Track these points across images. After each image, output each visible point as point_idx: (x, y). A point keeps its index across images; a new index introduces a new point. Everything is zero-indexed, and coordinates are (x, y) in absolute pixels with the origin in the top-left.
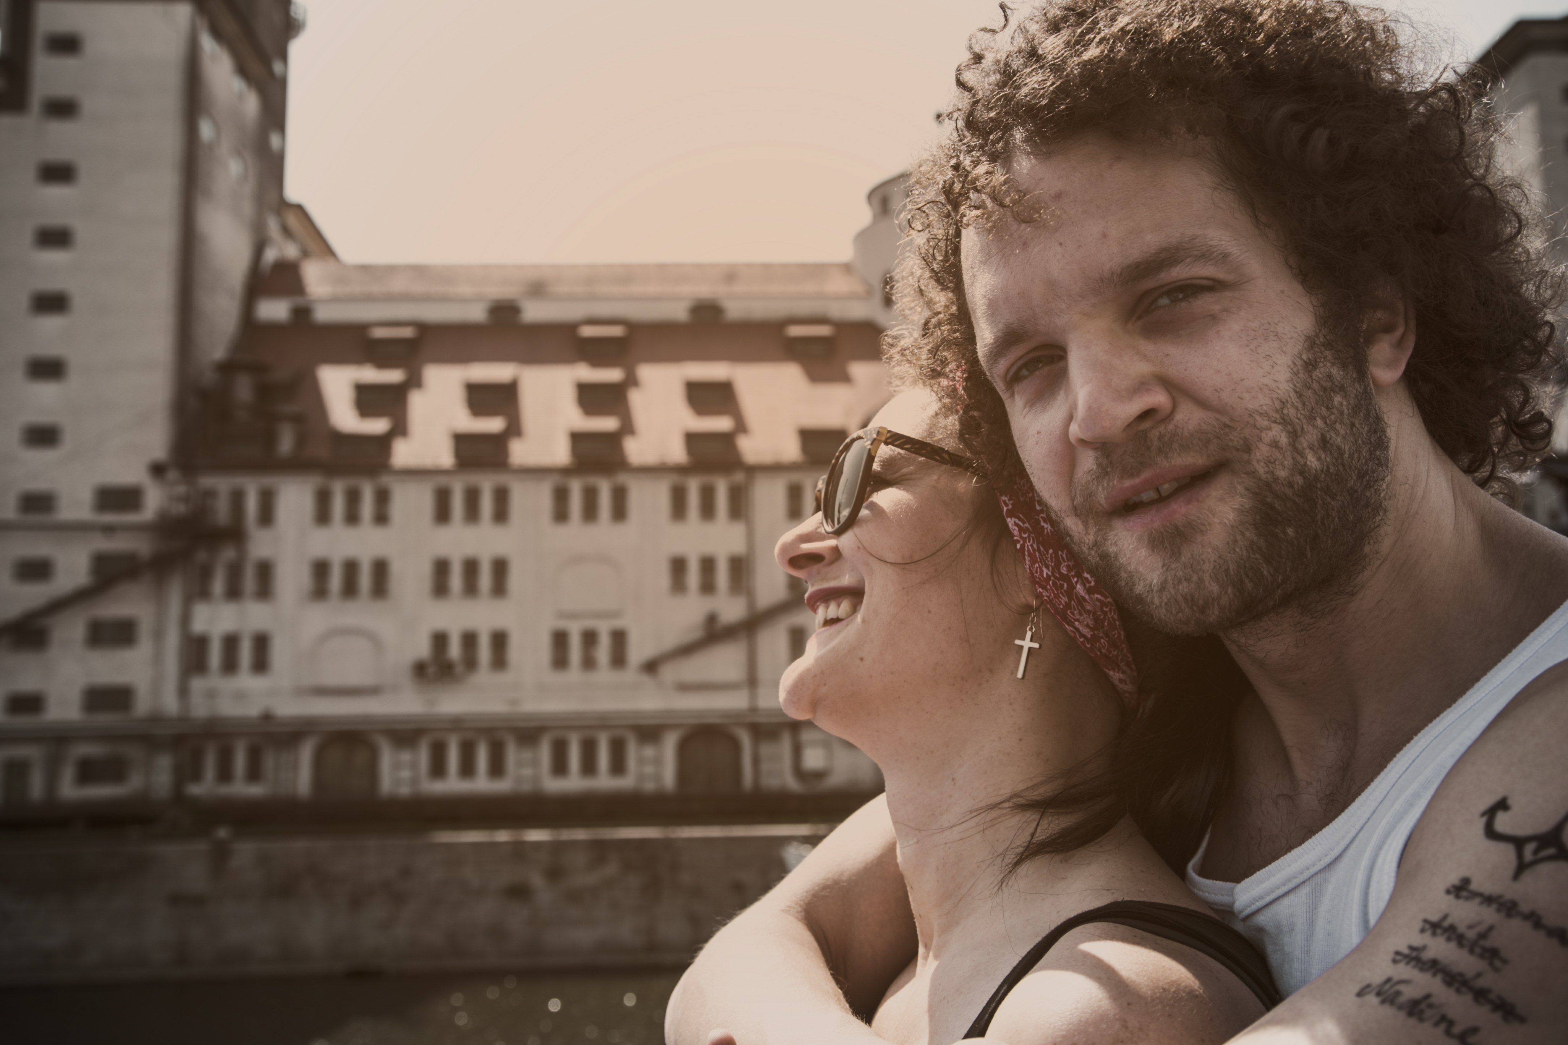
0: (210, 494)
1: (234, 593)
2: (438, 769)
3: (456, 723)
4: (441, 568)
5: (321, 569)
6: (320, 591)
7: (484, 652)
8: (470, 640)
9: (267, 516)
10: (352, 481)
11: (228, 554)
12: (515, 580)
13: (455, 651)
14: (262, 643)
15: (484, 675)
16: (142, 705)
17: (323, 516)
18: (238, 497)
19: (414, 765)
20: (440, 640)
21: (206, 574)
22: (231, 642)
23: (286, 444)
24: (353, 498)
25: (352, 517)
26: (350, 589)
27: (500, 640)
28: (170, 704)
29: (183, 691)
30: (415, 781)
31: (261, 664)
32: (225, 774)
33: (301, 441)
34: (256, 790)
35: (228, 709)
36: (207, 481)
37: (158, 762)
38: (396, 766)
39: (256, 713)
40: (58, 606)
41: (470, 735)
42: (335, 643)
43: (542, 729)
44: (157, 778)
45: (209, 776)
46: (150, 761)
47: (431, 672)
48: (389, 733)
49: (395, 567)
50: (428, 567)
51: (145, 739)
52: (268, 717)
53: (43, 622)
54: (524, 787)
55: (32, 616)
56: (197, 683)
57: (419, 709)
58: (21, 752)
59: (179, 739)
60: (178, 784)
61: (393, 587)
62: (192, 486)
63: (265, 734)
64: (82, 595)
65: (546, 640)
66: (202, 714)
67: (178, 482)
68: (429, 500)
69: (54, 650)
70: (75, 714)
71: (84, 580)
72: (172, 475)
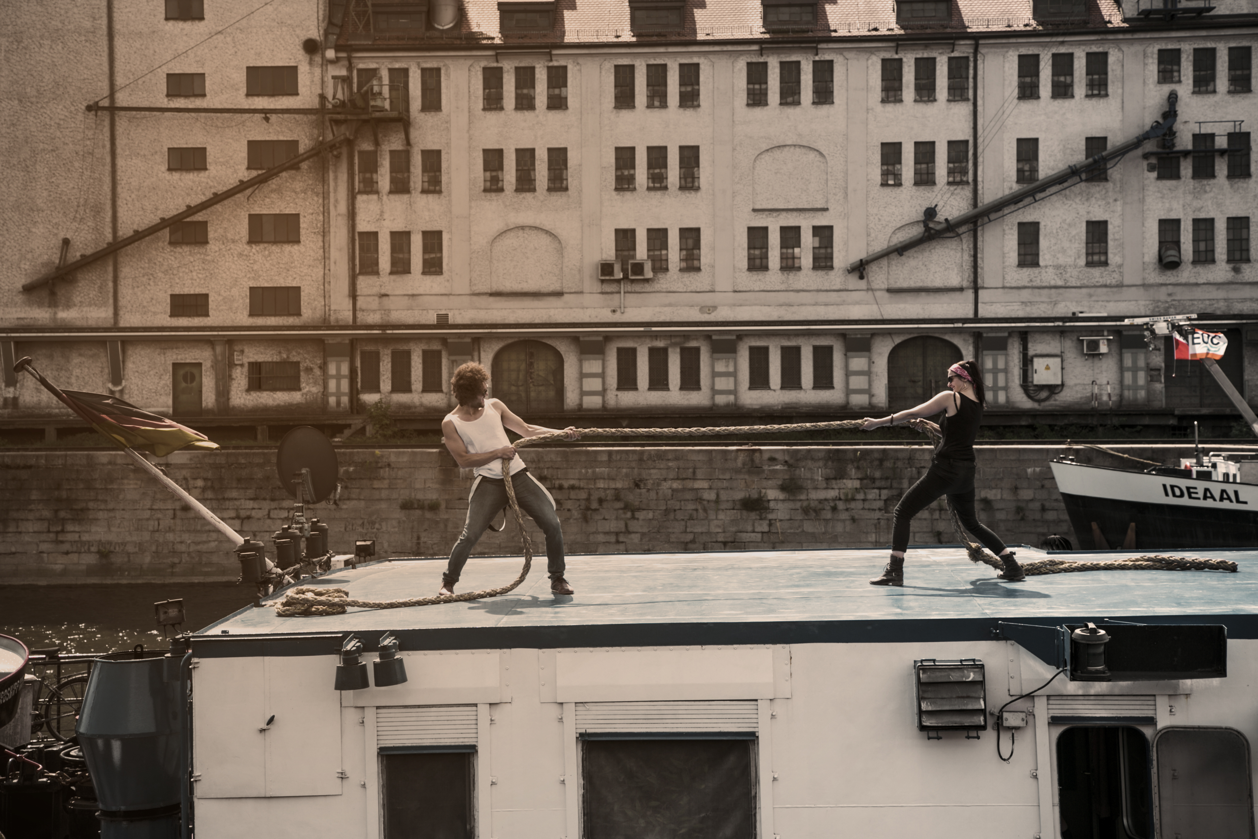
1: (400, 186)
2: (627, 379)
3: (645, 330)
4: (625, 158)
5: (493, 159)
6: (493, 184)
7: (674, 253)
8: (658, 237)
9: (432, 100)
10: (525, 60)
11: (395, 143)
12: (706, 173)
13: (641, 252)
14: (433, 240)
15: (674, 277)
16: (310, 309)
17: (493, 100)
18: (399, 77)
19: (602, 375)
20: (625, 238)
21: (370, 165)
22: (400, 240)
23: (445, 18)
24: (525, 79)
25: (525, 102)
26: (525, 182)
27: (690, 239)
28: (341, 306)
29: (353, 295)
30: (603, 392)
31: (433, 265)
32: (401, 382)
34: (434, 399)
35: (400, 312)
36: (365, 61)
37: (332, 369)
38: (582, 376)
39: (432, 319)
40: (218, 199)
41: (660, 344)
42: (510, 241)
43: (740, 336)
44: (332, 385)
45: (386, 384)
46: (323, 367)
47: (619, 275)
48: (575, 339)
49: (573, 158)
50: (610, 159)
51: (319, 341)
52: (443, 322)
53: (199, 217)
54: (721, 400)
55: (191, 210)
56: (364, 283)
57: (606, 316)
58: (189, 356)
59: (354, 341)
60: (354, 393)
61: (572, 182)
62: (350, 68)
63: (443, 339)
64: (242, 187)
65: (743, 239)
66: (373, 318)
67: (335, 62)
68: (610, 79)
69: (213, 246)
70: (243, 318)
71: (244, 174)
72: (330, 54)
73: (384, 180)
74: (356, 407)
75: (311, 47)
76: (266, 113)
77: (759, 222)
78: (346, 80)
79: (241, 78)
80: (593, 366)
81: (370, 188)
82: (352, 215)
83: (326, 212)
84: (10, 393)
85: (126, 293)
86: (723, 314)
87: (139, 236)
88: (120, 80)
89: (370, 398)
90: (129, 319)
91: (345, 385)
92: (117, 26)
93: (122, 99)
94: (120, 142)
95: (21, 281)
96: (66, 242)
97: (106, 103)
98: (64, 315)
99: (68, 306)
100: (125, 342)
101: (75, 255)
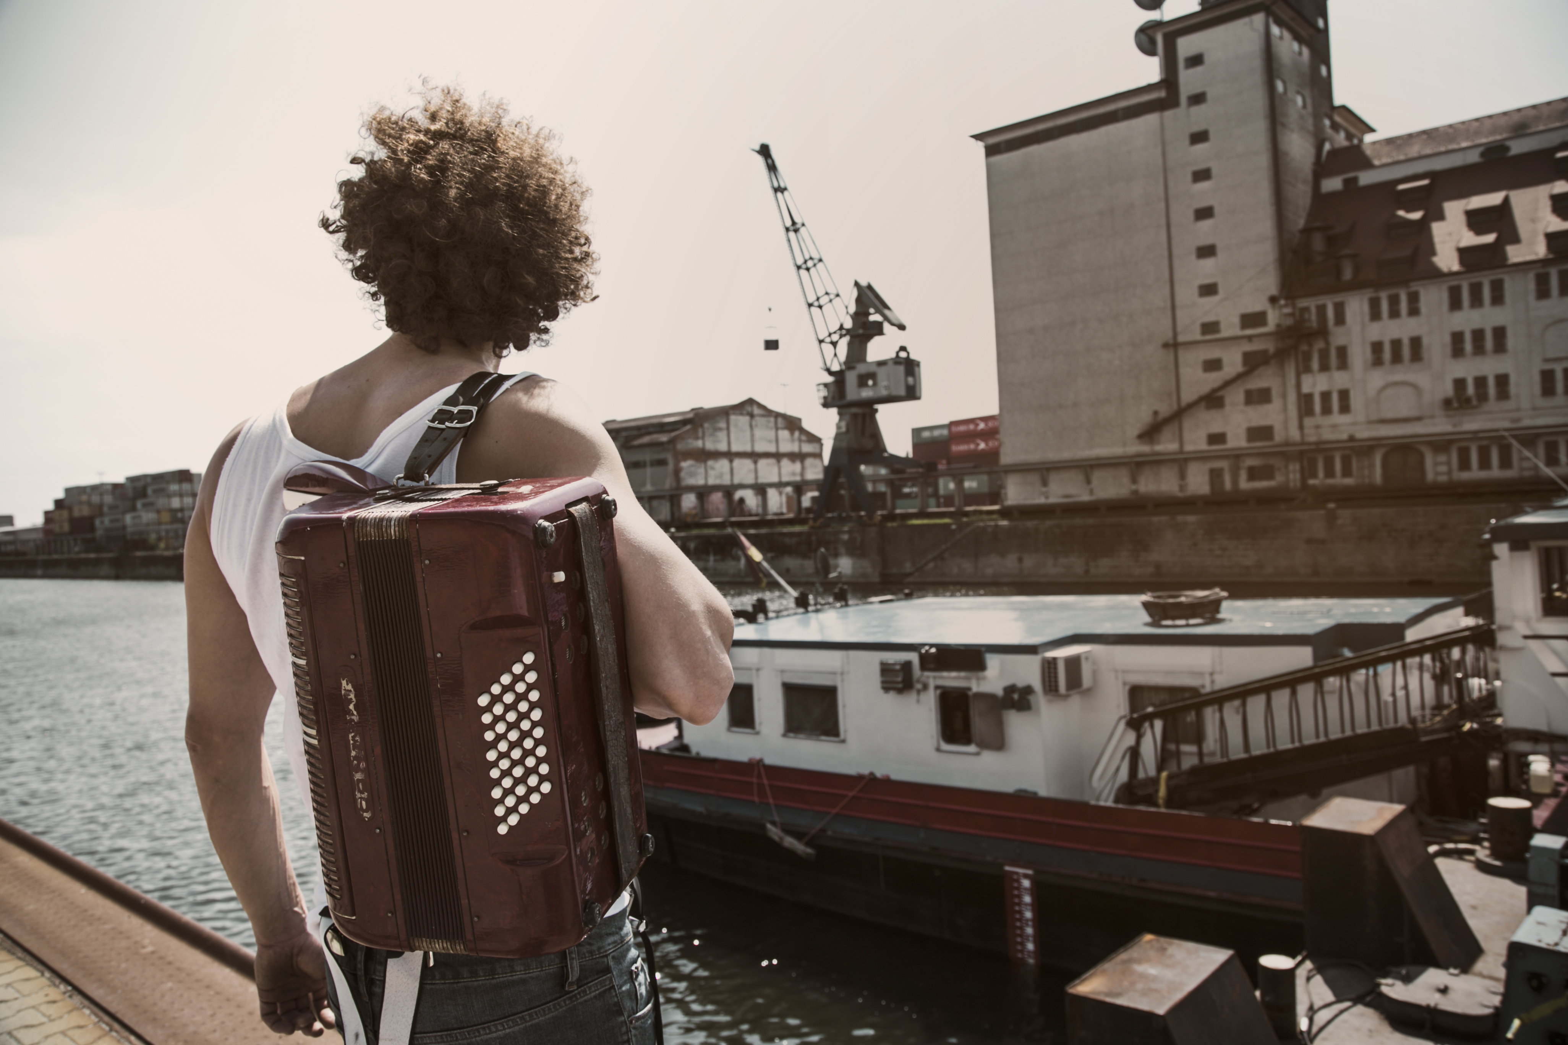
0: (1306, 309)
1: (1325, 367)
2: (1465, 464)
3: (1475, 435)
4: (1457, 338)
5: (1377, 347)
6: (1377, 361)
7: (1492, 390)
8: (1481, 382)
9: (1340, 319)
10: (1393, 291)
11: (1320, 344)
12: (1511, 341)
13: (1471, 390)
14: (1344, 395)
15: (1492, 404)
16: (1279, 437)
17: (1375, 315)
18: (1322, 309)
19: (1448, 463)
20: (1460, 384)
21: (1307, 357)
22: (1326, 396)
23: (1348, 274)
24: (1394, 301)
25: (1394, 314)
26: (1397, 358)
27: (1502, 381)
28: (1294, 434)
29: (1301, 427)
30: (1449, 472)
31: (1345, 408)
32: (1330, 473)
33: (1357, 270)
34: (1349, 481)
35: (1328, 435)
36: (1302, 303)
37: (1291, 467)
38: (1436, 464)
39: (1345, 436)
40: (1227, 384)
41: (1485, 443)
42: (1390, 392)
43: (1538, 436)
44: (1291, 476)
45: (1321, 474)
46: (1286, 467)
47: (1455, 405)
48: (1429, 443)
49: (1425, 341)
50: (1448, 339)
51: (1283, 454)
52: (1352, 439)
53: (1220, 393)
54: (1527, 474)
55: (1215, 391)
56: (1308, 422)
57: (1448, 428)
58: (1217, 464)
59: (1302, 453)
60: (1304, 479)
61: (1425, 354)
62: (1294, 307)
63: (1352, 448)
64: (1239, 377)
65: (1537, 378)
66: (1313, 439)
67: (1286, 306)
68: (1445, 296)
69: (1228, 408)
70: (1243, 443)
71: (1240, 368)
72: (1282, 302)
73: (1315, 364)
74: (1305, 486)
75: (1273, 300)
76: (1250, 338)
77: (1548, 366)
78: (1292, 315)
79: (1236, 320)
80: (1442, 458)
81: (1308, 370)
82: (1298, 385)
83: (1284, 385)
84: (1134, 487)
85: (1187, 435)
86: (1527, 422)
87: (1191, 406)
88: (1179, 329)
89: (1312, 482)
90: (1189, 448)
91: (1298, 476)
92: (1178, 302)
93: (1181, 338)
94: (1181, 360)
95: (1136, 432)
96: (1156, 413)
97: (1171, 342)
98: (1159, 448)
99: (1159, 443)
100: (1186, 460)
101: (1160, 417)
